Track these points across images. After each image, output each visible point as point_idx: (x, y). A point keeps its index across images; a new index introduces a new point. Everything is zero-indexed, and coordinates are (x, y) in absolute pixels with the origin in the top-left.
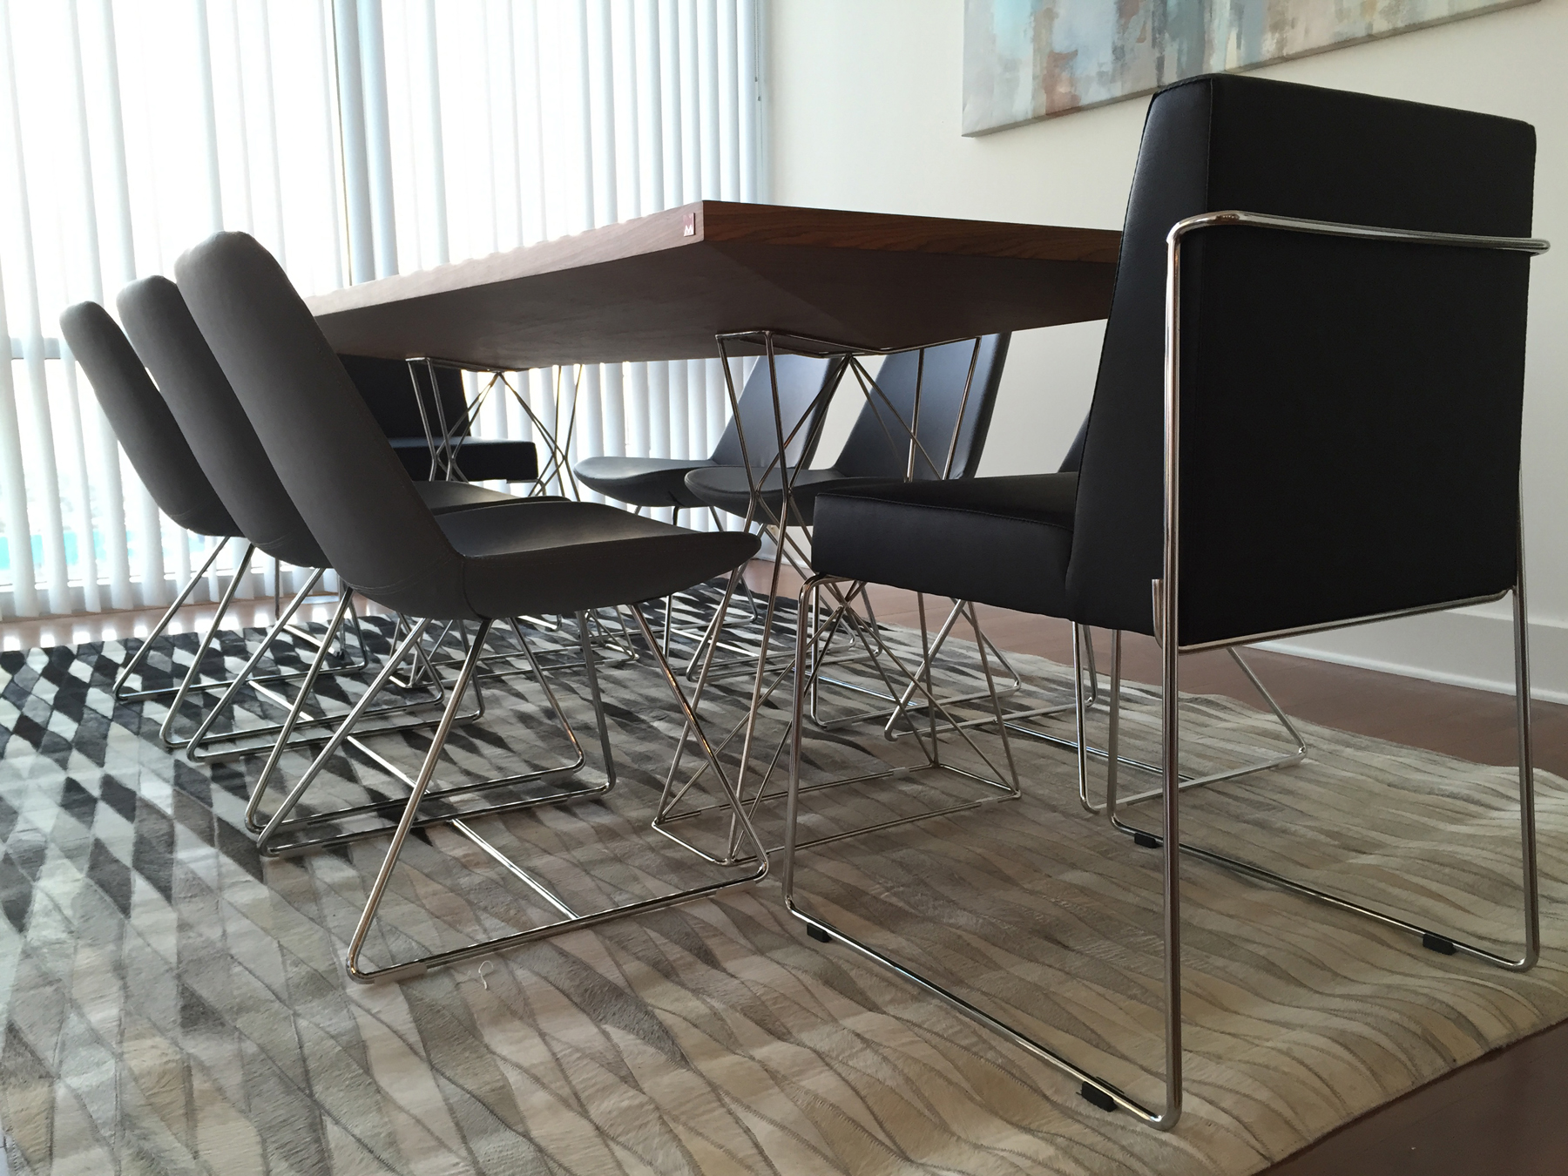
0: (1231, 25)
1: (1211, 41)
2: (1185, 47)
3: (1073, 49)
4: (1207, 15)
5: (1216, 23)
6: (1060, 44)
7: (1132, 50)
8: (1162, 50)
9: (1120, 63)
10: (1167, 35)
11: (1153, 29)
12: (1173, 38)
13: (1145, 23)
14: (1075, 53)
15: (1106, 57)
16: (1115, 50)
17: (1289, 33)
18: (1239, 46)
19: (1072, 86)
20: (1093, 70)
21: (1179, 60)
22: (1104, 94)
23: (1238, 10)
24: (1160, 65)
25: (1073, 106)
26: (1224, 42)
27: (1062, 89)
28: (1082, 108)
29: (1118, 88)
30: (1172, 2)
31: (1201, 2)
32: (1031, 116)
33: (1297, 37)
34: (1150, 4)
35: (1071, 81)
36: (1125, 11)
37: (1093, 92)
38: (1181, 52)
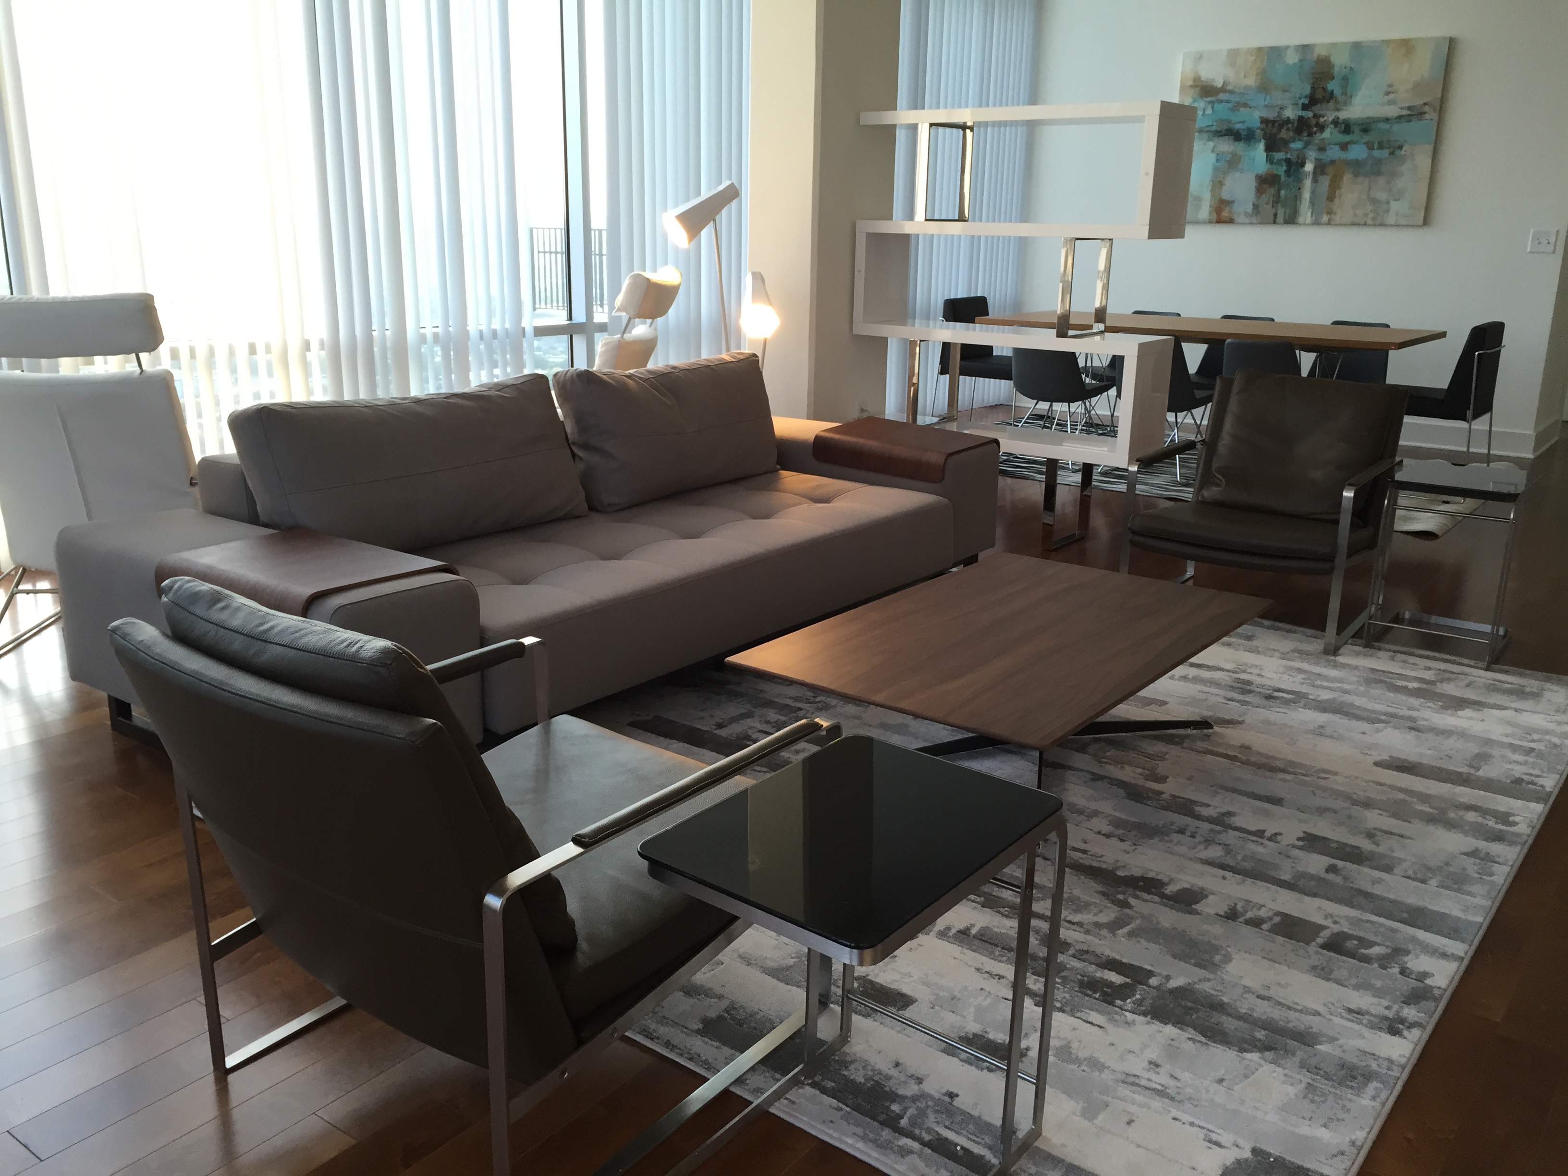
0: (1309, 208)
1: (1299, 211)
2: (1288, 211)
3: (1233, 199)
4: (1298, 202)
5: (1302, 206)
6: (1225, 196)
7: (1262, 206)
8: (1276, 209)
9: (1256, 211)
10: (1279, 205)
12: (1283, 206)
13: (1268, 199)
14: (1233, 202)
15: (1250, 208)
16: (1254, 205)
17: (1333, 216)
18: (1312, 216)
19: (1231, 214)
20: (1242, 210)
21: (1285, 215)
22: (1247, 220)
23: (1312, 203)
24: (1275, 215)
25: (1230, 221)
26: (1306, 213)
27: (1225, 214)
28: (1237, 224)
29: (1254, 220)
30: (1283, 192)
31: (1296, 196)
32: (1207, 221)
33: (1337, 219)
34: (1272, 191)
35: (1230, 212)
36: (1259, 191)
37: (1241, 218)
38: (1285, 213)
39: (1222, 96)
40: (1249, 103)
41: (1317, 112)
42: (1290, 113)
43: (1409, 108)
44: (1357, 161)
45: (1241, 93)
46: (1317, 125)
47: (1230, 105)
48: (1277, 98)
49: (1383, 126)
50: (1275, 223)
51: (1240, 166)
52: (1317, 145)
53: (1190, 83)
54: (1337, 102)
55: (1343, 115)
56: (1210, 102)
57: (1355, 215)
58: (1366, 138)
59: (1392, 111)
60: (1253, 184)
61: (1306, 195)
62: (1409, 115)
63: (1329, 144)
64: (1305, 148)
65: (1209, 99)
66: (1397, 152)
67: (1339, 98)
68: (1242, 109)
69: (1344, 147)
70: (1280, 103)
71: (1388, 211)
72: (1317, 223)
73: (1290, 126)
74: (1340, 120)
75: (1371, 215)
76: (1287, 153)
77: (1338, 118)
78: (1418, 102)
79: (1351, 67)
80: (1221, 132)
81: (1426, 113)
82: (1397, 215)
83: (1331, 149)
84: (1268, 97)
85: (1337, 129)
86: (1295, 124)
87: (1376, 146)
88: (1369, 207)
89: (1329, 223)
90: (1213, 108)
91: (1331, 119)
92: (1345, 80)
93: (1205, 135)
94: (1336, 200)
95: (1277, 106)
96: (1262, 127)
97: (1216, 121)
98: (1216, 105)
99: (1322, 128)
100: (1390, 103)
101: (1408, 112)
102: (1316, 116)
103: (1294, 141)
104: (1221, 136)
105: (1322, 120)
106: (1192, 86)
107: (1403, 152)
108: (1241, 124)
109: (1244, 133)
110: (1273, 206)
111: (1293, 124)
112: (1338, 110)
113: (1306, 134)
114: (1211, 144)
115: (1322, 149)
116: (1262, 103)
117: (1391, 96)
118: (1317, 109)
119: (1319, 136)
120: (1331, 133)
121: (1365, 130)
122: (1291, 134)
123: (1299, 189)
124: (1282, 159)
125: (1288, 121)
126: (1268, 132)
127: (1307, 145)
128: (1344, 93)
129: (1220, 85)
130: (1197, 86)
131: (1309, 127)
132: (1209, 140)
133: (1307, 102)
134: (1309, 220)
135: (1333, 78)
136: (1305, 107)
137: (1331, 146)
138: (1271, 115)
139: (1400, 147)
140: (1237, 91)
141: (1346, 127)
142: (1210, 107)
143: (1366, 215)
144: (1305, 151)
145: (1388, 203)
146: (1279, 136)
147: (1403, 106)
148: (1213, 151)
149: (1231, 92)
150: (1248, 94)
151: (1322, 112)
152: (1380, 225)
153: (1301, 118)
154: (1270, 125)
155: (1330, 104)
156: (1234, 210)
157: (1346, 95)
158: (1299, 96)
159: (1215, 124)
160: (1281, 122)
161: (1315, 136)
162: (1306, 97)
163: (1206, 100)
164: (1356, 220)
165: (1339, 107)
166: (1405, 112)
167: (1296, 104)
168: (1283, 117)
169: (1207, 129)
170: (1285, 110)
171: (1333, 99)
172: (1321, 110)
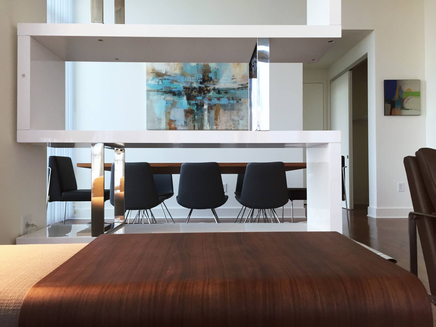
0: (208, 123)
1: (204, 124)
2: (199, 124)
3: (175, 119)
4: (203, 121)
5: (205, 122)
6: (172, 118)
7: (188, 123)
8: (194, 124)
9: (186, 124)
10: (195, 122)
11: (193, 120)
12: (197, 123)
13: (191, 120)
14: (176, 121)
15: (183, 123)
16: (185, 122)
17: (218, 126)
18: (209, 126)
20: (180, 124)
22: (182, 128)
23: (209, 121)
24: (194, 126)
25: (175, 129)
26: (206, 125)
27: (173, 126)
28: (177, 130)
29: (185, 128)
30: (196, 117)
31: (202, 118)
32: (165, 129)
33: (220, 127)
34: (192, 116)
35: (175, 125)
36: (186, 116)
37: (180, 128)
38: (198, 125)
39: (165, 77)
40: (177, 80)
41: (207, 85)
42: (195, 85)
43: (242, 85)
44: (224, 104)
45: (174, 77)
46: (207, 90)
47: (170, 81)
48: (189, 79)
49: (232, 91)
50: (194, 129)
51: (177, 106)
52: (208, 98)
53: (151, 71)
54: (213, 81)
55: (217, 87)
56: (160, 79)
57: (226, 126)
58: (227, 96)
59: (236, 86)
60: (183, 113)
61: (206, 118)
63: (213, 98)
65: (160, 78)
67: (214, 80)
68: (175, 83)
69: (219, 99)
70: (190, 81)
71: (239, 124)
72: (211, 129)
73: (196, 90)
74: (216, 89)
75: (233, 126)
76: (196, 101)
77: (215, 88)
78: (244, 83)
79: (217, 69)
82: (242, 126)
83: (214, 100)
84: (185, 78)
85: (215, 92)
87: (231, 99)
88: (232, 123)
89: (216, 129)
90: (162, 82)
91: (212, 88)
92: (216, 73)
93: (160, 93)
94: (218, 120)
95: (189, 82)
96: (184, 90)
97: (164, 87)
98: (164, 81)
99: (209, 91)
100: (234, 83)
101: (242, 86)
102: (206, 87)
103: (198, 96)
104: (167, 93)
105: (208, 88)
106: (152, 73)
107: (242, 102)
108: (175, 89)
109: (177, 93)
110: (193, 122)
111: (197, 89)
112: (214, 84)
113: (203, 94)
114: (163, 97)
115: (210, 100)
116: (183, 81)
117: (234, 80)
118: (206, 84)
119: (208, 95)
120: (213, 94)
121: (226, 93)
122: (197, 93)
123: (203, 115)
124: (194, 104)
125: (195, 88)
126: (187, 92)
127: (204, 98)
128: (216, 78)
129: (164, 73)
130: (154, 73)
131: (204, 91)
132: (162, 95)
133: (201, 81)
134: (208, 128)
135: (211, 72)
136: (201, 83)
137: (214, 99)
138: (188, 85)
139: (240, 100)
140: (172, 75)
141: (219, 91)
142: (160, 81)
143: (231, 126)
144: (203, 100)
145: (238, 121)
146: (192, 94)
147: (239, 84)
148: (164, 99)
149: (169, 76)
150: (177, 77)
151: (208, 85)
153: (200, 87)
154: (188, 89)
155: (211, 82)
156: (176, 124)
157: (217, 79)
158: (198, 78)
159: (164, 88)
160: (192, 89)
161: (206, 94)
162: (201, 79)
163: (159, 78)
164: (227, 128)
165: (214, 83)
166: (240, 86)
167: (197, 82)
168: (193, 87)
169: (160, 90)
170: (193, 84)
171: (212, 80)
172: (207, 84)
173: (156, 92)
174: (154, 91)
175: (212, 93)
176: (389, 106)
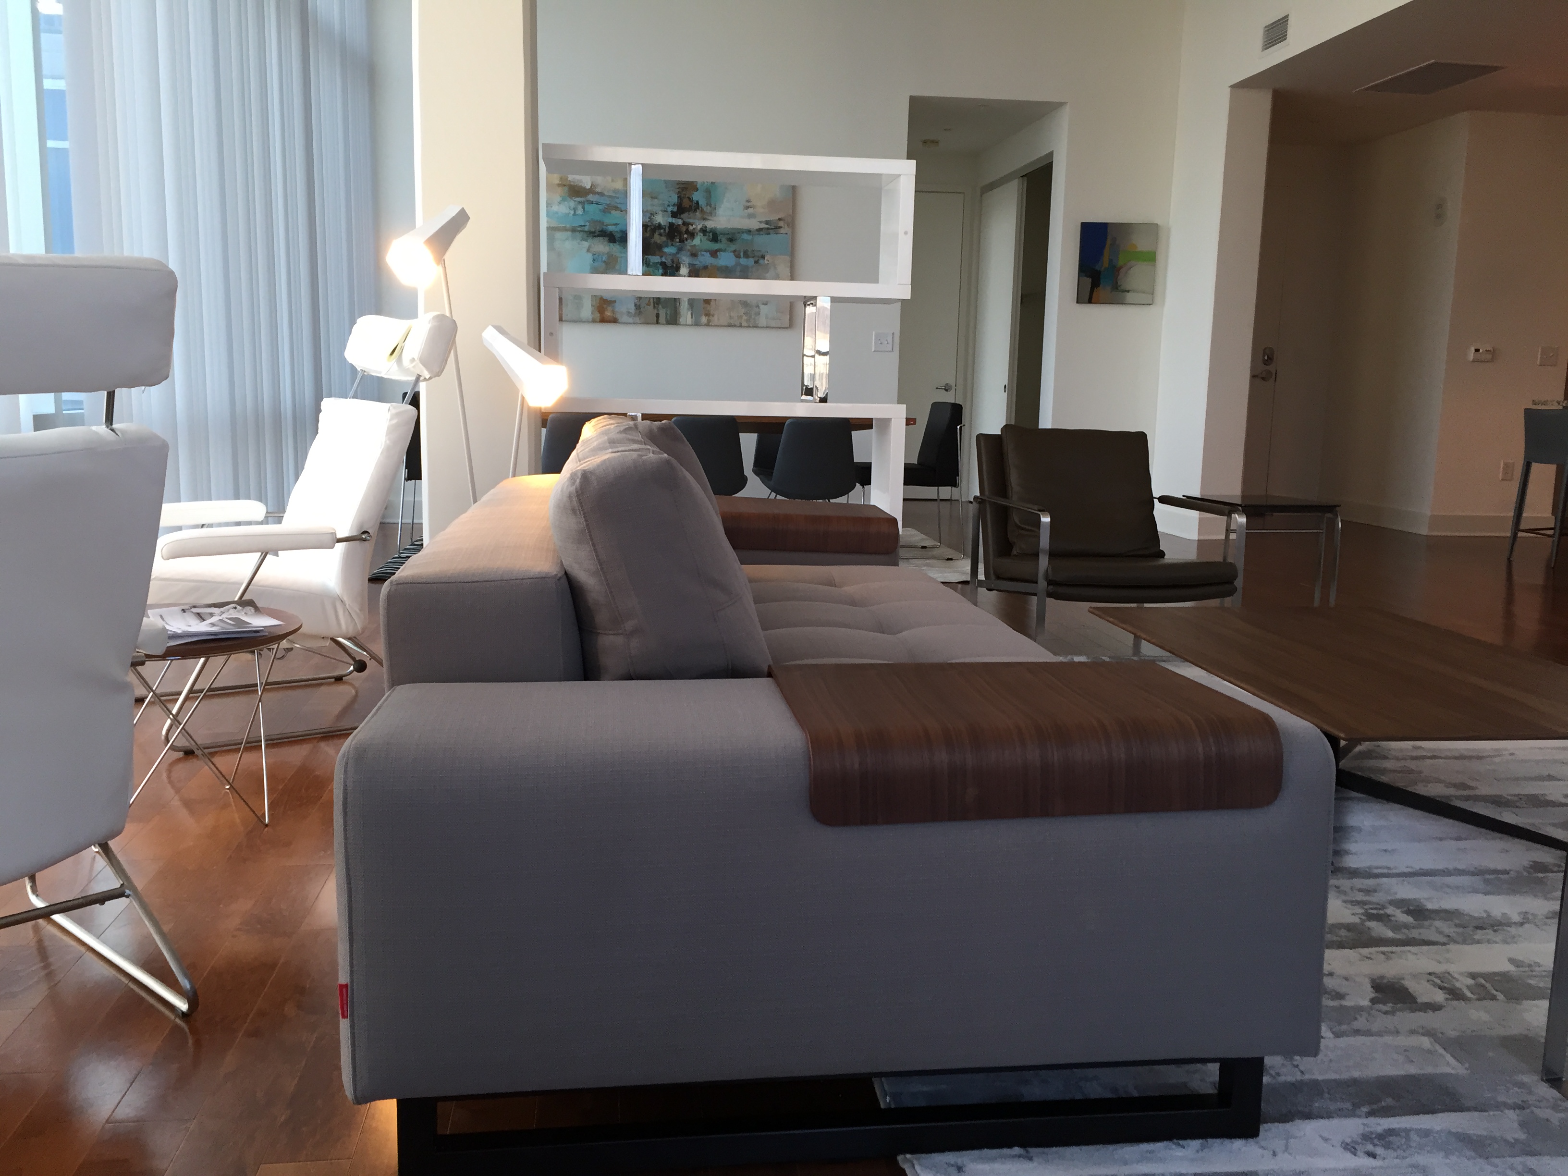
0: (688, 309)
1: (680, 313)
2: (669, 312)
3: (614, 299)
4: (678, 304)
6: (606, 296)
7: (644, 307)
8: (658, 310)
9: (638, 311)
10: (660, 306)
11: (654, 302)
12: (663, 307)
14: (615, 302)
15: (632, 308)
16: (636, 305)
17: (711, 318)
18: (692, 317)
19: (613, 314)
20: (624, 310)
21: (666, 316)
22: (631, 320)
23: (691, 305)
24: (658, 316)
25: (615, 321)
26: (686, 315)
27: (608, 313)
28: (619, 323)
29: (637, 320)
32: (590, 320)
33: (715, 320)
35: (613, 312)
37: (625, 318)
38: (666, 313)
39: (591, 197)
40: (619, 206)
41: (688, 220)
42: (661, 219)
43: (767, 222)
44: (727, 267)
45: (610, 197)
46: (687, 232)
47: (601, 207)
49: (745, 236)
50: (658, 323)
51: (617, 267)
52: (689, 250)
53: (557, 182)
54: (702, 211)
55: (710, 224)
56: (580, 202)
57: (731, 317)
58: (733, 247)
59: (754, 224)
62: (768, 229)
63: (701, 251)
64: (677, 253)
65: (578, 199)
66: (761, 261)
67: (705, 209)
68: (613, 212)
69: (714, 254)
70: (649, 208)
71: (759, 314)
72: (697, 324)
73: (662, 231)
74: (708, 229)
75: (745, 317)
76: (661, 257)
77: (706, 227)
78: (774, 217)
79: (713, 184)
80: (594, 232)
81: (780, 227)
82: (767, 318)
83: (703, 255)
85: (705, 238)
86: (667, 230)
87: (742, 254)
88: (742, 311)
89: (708, 325)
90: (583, 208)
91: (699, 227)
92: (709, 193)
93: (579, 235)
94: (713, 303)
95: (647, 211)
97: (589, 221)
98: (586, 206)
99: (692, 235)
100: (750, 216)
101: (767, 226)
102: (684, 224)
103: (667, 246)
104: (595, 236)
105: (691, 228)
106: (559, 185)
107: (766, 262)
108: (614, 227)
109: (618, 235)
110: (654, 306)
111: (665, 230)
112: (704, 219)
113: (678, 240)
114: (586, 244)
115: (694, 255)
117: (750, 210)
118: (685, 216)
119: (690, 243)
120: (701, 240)
121: (731, 240)
122: (664, 239)
124: (658, 263)
125: (659, 226)
127: (680, 250)
128: (709, 204)
129: (588, 187)
130: (564, 185)
131: (680, 233)
132: (583, 239)
133: (675, 209)
134: (689, 321)
135: (697, 190)
136: (674, 215)
137: (703, 253)
139: (763, 257)
140: (606, 193)
141: (714, 236)
142: (580, 207)
143: (740, 317)
144: (678, 256)
145: (758, 306)
146: (652, 241)
147: (761, 220)
148: (588, 251)
149: (601, 194)
150: (618, 198)
151: (691, 221)
152: (753, 327)
153: (671, 225)
155: (697, 213)
156: (617, 310)
157: (711, 207)
158: (667, 203)
159: (587, 224)
160: (653, 227)
161: (686, 242)
162: (674, 205)
163: (576, 199)
164: (732, 322)
165: (705, 216)
166: (763, 226)
167: (665, 211)
168: (654, 223)
169: (579, 229)
170: (655, 216)
171: (698, 209)
172: (690, 218)
173: (569, 233)
174: (565, 229)
175: (699, 240)
176: (1089, 281)
